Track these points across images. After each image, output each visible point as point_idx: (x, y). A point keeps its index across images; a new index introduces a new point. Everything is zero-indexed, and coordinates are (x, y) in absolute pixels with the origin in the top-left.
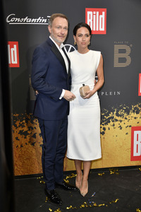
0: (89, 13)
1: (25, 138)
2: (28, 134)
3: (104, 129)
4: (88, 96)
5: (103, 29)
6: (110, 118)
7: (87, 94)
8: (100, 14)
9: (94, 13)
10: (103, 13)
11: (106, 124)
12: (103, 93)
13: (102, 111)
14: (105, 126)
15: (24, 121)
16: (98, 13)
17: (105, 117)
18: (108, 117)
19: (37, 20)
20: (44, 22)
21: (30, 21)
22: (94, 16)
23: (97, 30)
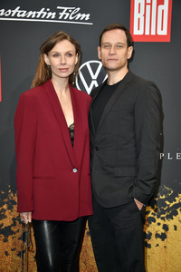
1: (6, 241)
2: (12, 233)
3: (166, 227)
5: (164, 32)
6: (176, 206)
8: (160, 3)
9: (148, 1)
10: (166, 2)
11: (170, 217)
12: (162, 155)
14: (167, 222)
15: (5, 207)
16: (154, 1)
17: (167, 203)
18: (174, 203)
19: (36, 15)
20: (50, 18)
21: (23, 15)
22: (148, 7)
23: (153, 33)
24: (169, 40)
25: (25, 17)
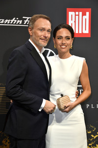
0: (71, 14)
4: (67, 109)
7: (66, 107)
8: (84, 14)
9: (77, 13)
10: (88, 13)
11: (94, 145)
12: (88, 106)
13: (88, 129)
16: (81, 13)
17: (93, 136)
18: (96, 136)
19: (10, 22)
20: (19, 24)
21: (2, 22)
22: (77, 17)
23: (80, 32)
24: (90, 36)
25: (3, 23)
